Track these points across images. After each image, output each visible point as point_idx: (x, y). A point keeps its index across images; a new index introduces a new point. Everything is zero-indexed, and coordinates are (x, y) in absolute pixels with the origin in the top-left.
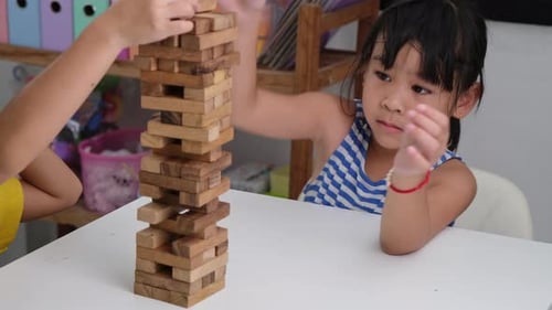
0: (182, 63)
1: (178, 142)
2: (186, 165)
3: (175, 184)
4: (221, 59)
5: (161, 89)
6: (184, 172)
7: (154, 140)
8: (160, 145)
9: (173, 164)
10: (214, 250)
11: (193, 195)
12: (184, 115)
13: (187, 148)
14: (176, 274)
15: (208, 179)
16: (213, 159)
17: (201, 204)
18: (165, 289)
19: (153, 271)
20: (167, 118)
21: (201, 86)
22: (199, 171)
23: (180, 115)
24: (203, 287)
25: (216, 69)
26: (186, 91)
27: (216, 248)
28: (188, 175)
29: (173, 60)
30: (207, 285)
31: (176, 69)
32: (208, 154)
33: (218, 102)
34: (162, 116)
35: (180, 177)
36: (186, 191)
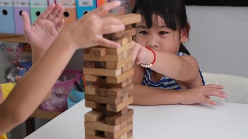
1: (104, 78)
2: (110, 90)
3: (103, 100)
6: (108, 94)
7: (91, 77)
8: (95, 80)
9: (102, 90)
11: (114, 106)
12: (107, 63)
13: (109, 81)
15: (122, 97)
16: (123, 86)
17: (118, 110)
20: (98, 65)
22: (116, 93)
23: (105, 63)
25: (123, 37)
28: (110, 95)
32: (121, 84)
33: (125, 55)
34: (95, 64)
35: (106, 96)
36: (110, 104)
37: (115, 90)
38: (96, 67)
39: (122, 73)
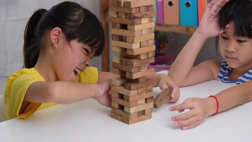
0: (126, 14)
1: (126, 49)
2: (129, 60)
3: (124, 68)
4: (145, 13)
5: (119, 25)
6: (128, 63)
7: (117, 48)
9: (124, 60)
10: (144, 100)
11: (131, 74)
13: (129, 53)
14: (126, 109)
15: (140, 67)
16: (141, 58)
17: (134, 78)
18: (121, 116)
19: (117, 107)
20: (122, 39)
21: (133, 24)
23: (126, 37)
24: (138, 116)
25: (142, 17)
26: (128, 27)
27: (146, 99)
28: (129, 65)
29: (122, 12)
30: (140, 116)
31: (124, 17)
34: (120, 38)
35: (126, 65)
36: (129, 72)
37: (132, 61)
38: (120, 40)
39: (140, 47)
